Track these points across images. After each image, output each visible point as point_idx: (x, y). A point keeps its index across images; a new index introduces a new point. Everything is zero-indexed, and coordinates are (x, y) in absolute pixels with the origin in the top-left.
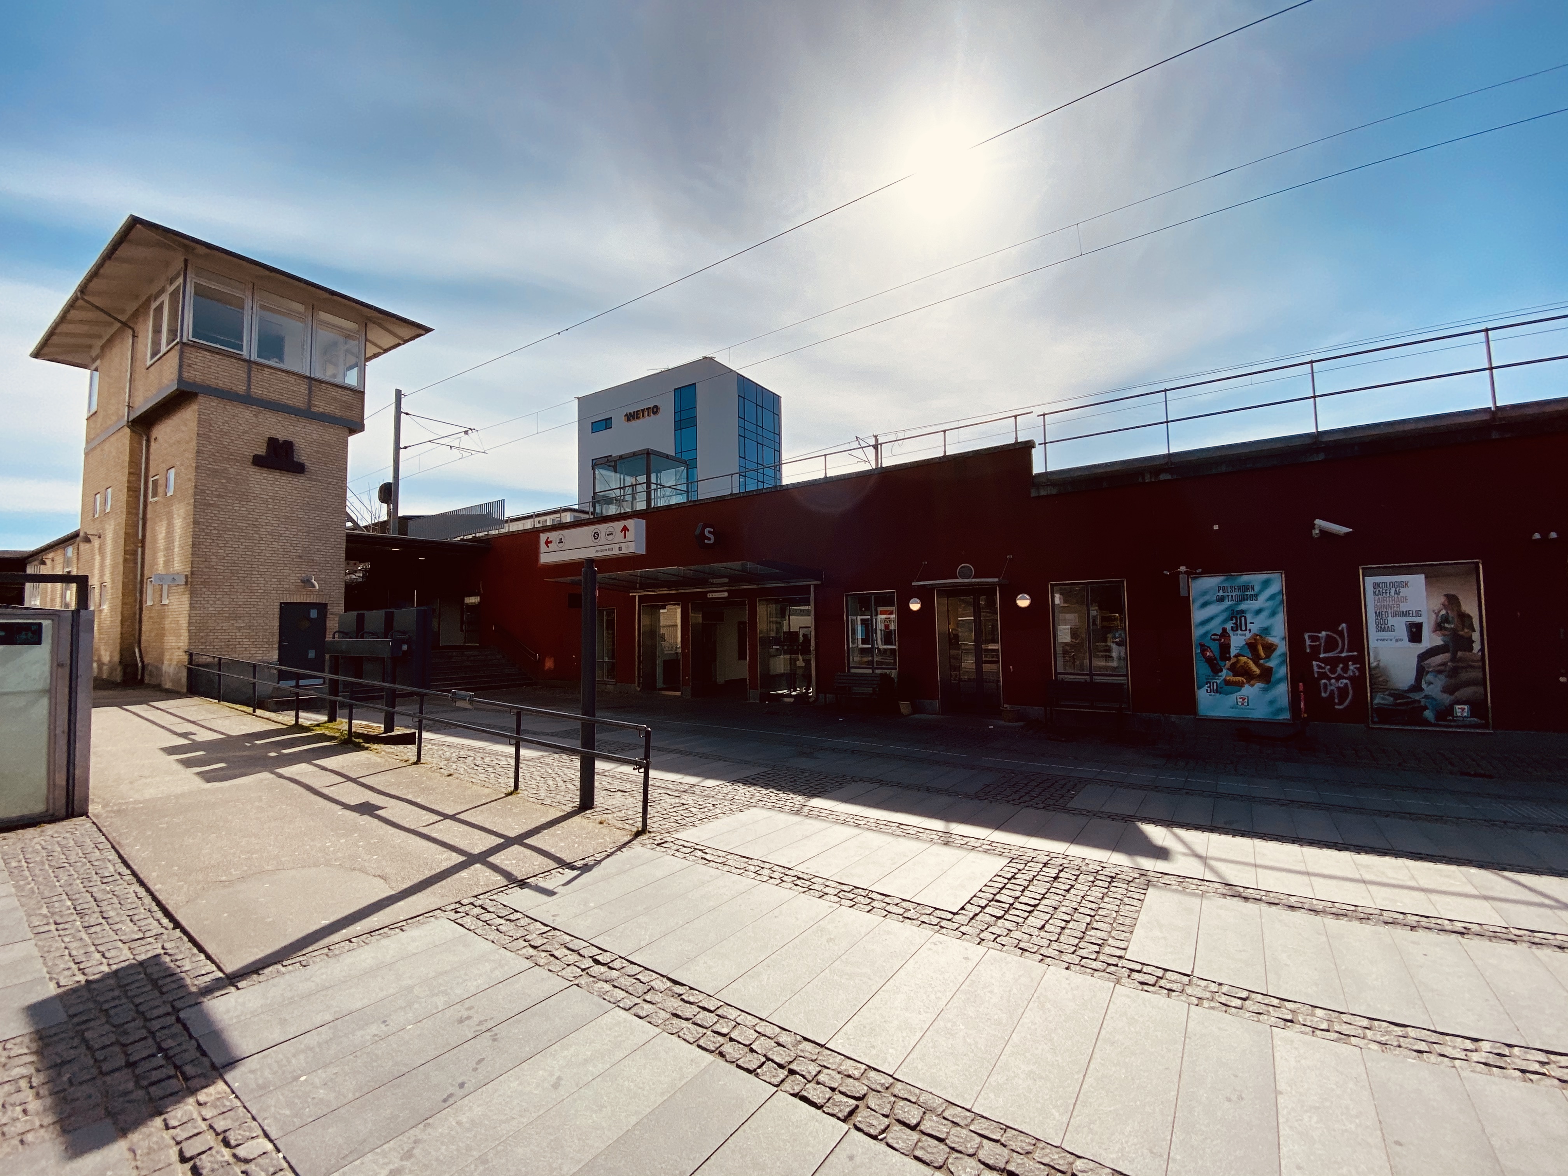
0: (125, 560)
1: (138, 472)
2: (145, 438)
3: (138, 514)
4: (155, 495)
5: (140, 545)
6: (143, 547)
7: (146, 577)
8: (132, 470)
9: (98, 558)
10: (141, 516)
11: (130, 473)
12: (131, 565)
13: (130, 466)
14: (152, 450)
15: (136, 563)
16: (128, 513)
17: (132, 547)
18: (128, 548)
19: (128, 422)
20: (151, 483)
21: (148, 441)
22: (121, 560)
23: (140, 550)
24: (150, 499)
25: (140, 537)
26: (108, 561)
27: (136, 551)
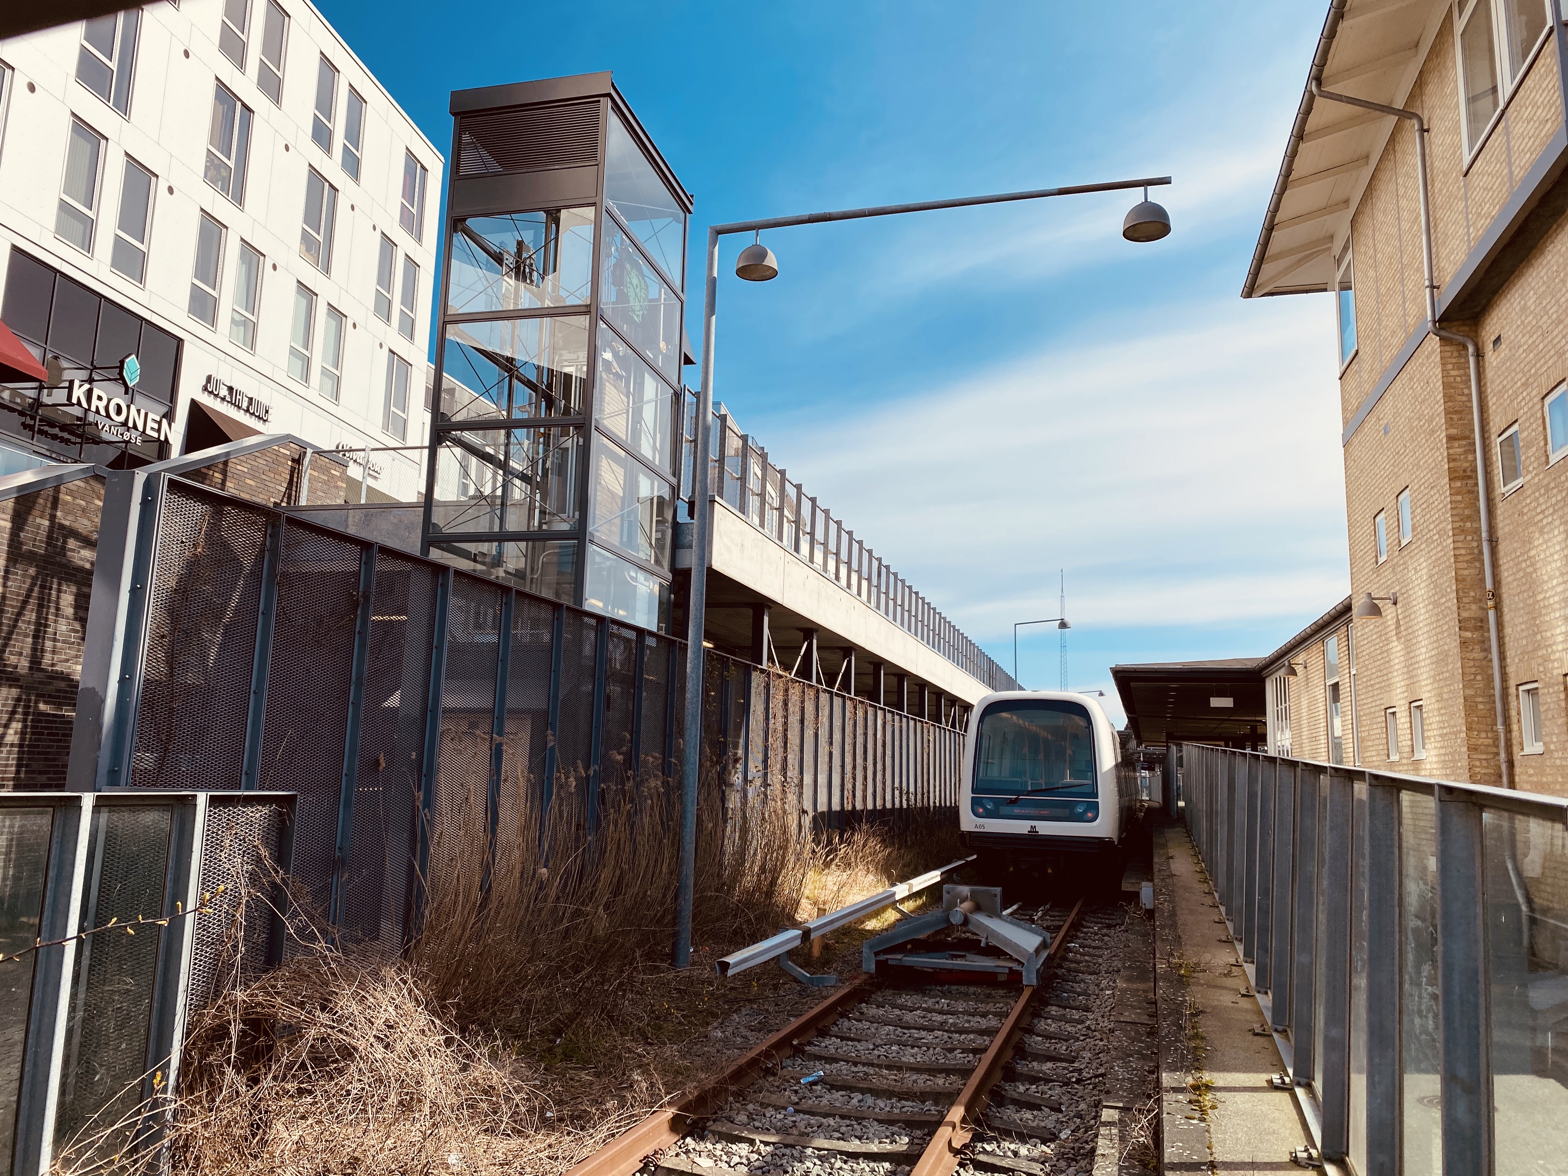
0: (1464, 643)
1: (1467, 433)
2: (1471, 349)
3: (1479, 529)
4: (1511, 473)
5: (1490, 603)
6: (1498, 608)
7: (1512, 683)
8: (1453, 431)
9: (1397, 648)
10: (1484, 535)
11: (1450, 438)
12: (1477, 654)
13: (1450, 422)
14: (1490, 373)
15: (1488, 650)
16: (1458, 531)
17: (1473, 611)
18: (1465, 614)
19: (1434, 322)
20: (1496, 450)
21: (1479, 355)
22: (1453, 645)
23: (1491, 614)
24: (1501, 489)
25: (1489, 585)
26: (1424, 652)
27: (1484, 620)
